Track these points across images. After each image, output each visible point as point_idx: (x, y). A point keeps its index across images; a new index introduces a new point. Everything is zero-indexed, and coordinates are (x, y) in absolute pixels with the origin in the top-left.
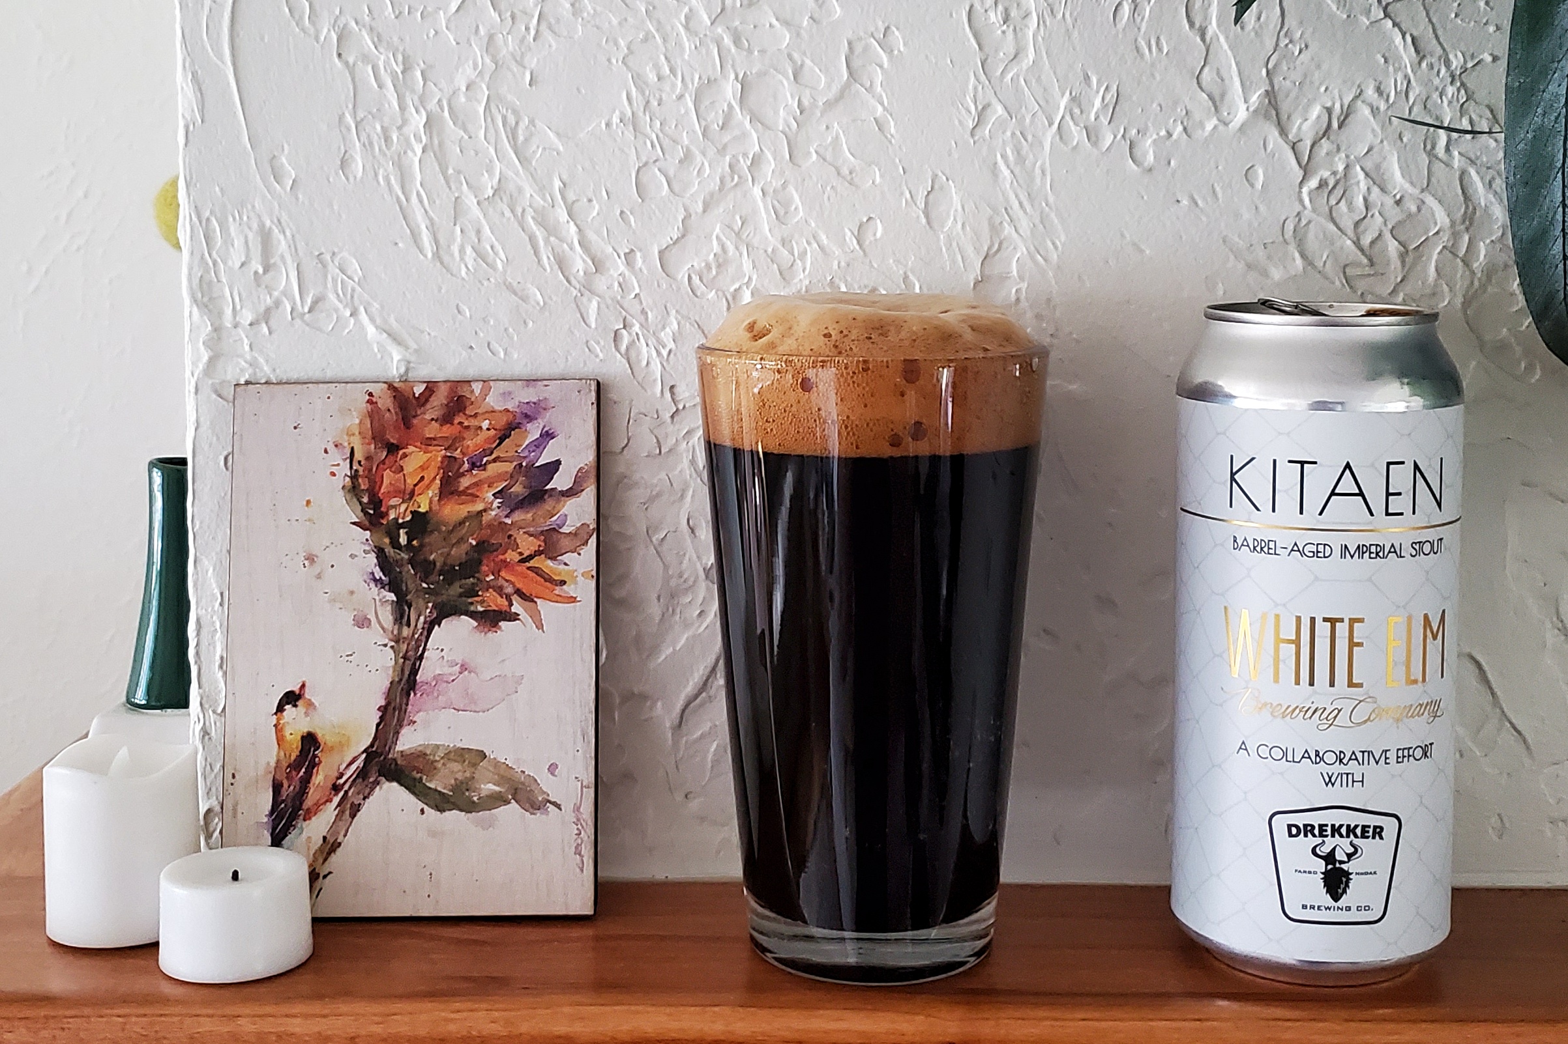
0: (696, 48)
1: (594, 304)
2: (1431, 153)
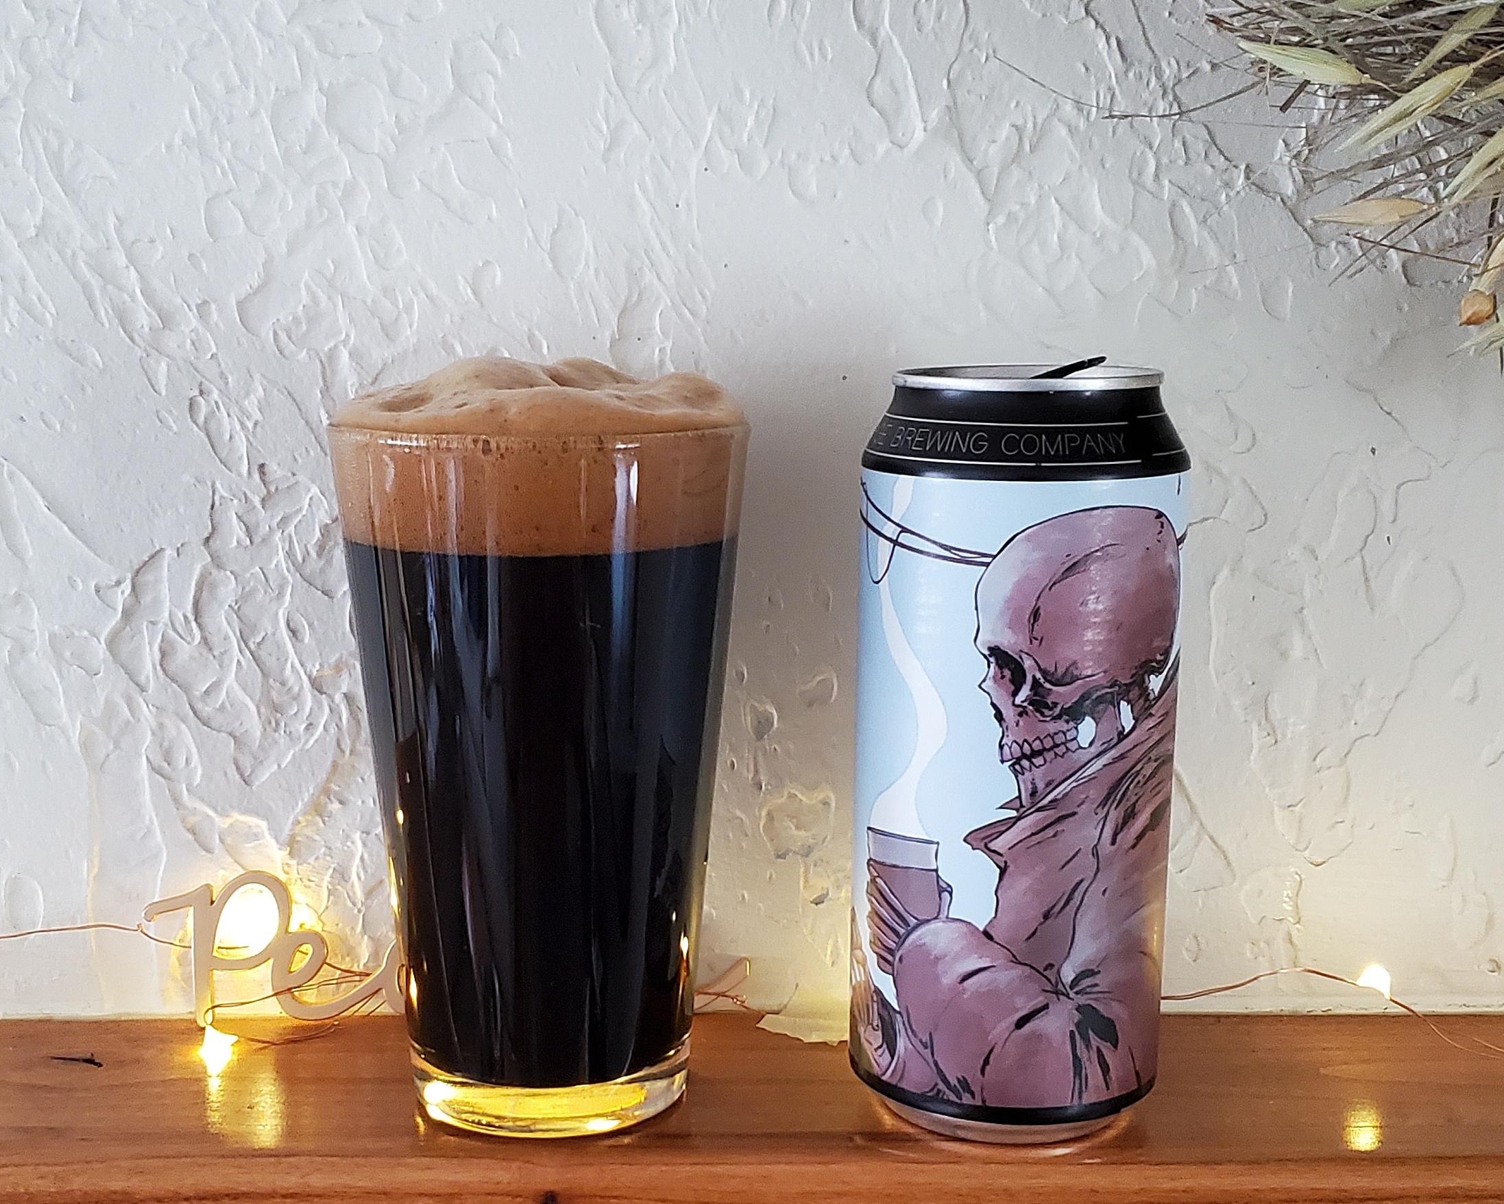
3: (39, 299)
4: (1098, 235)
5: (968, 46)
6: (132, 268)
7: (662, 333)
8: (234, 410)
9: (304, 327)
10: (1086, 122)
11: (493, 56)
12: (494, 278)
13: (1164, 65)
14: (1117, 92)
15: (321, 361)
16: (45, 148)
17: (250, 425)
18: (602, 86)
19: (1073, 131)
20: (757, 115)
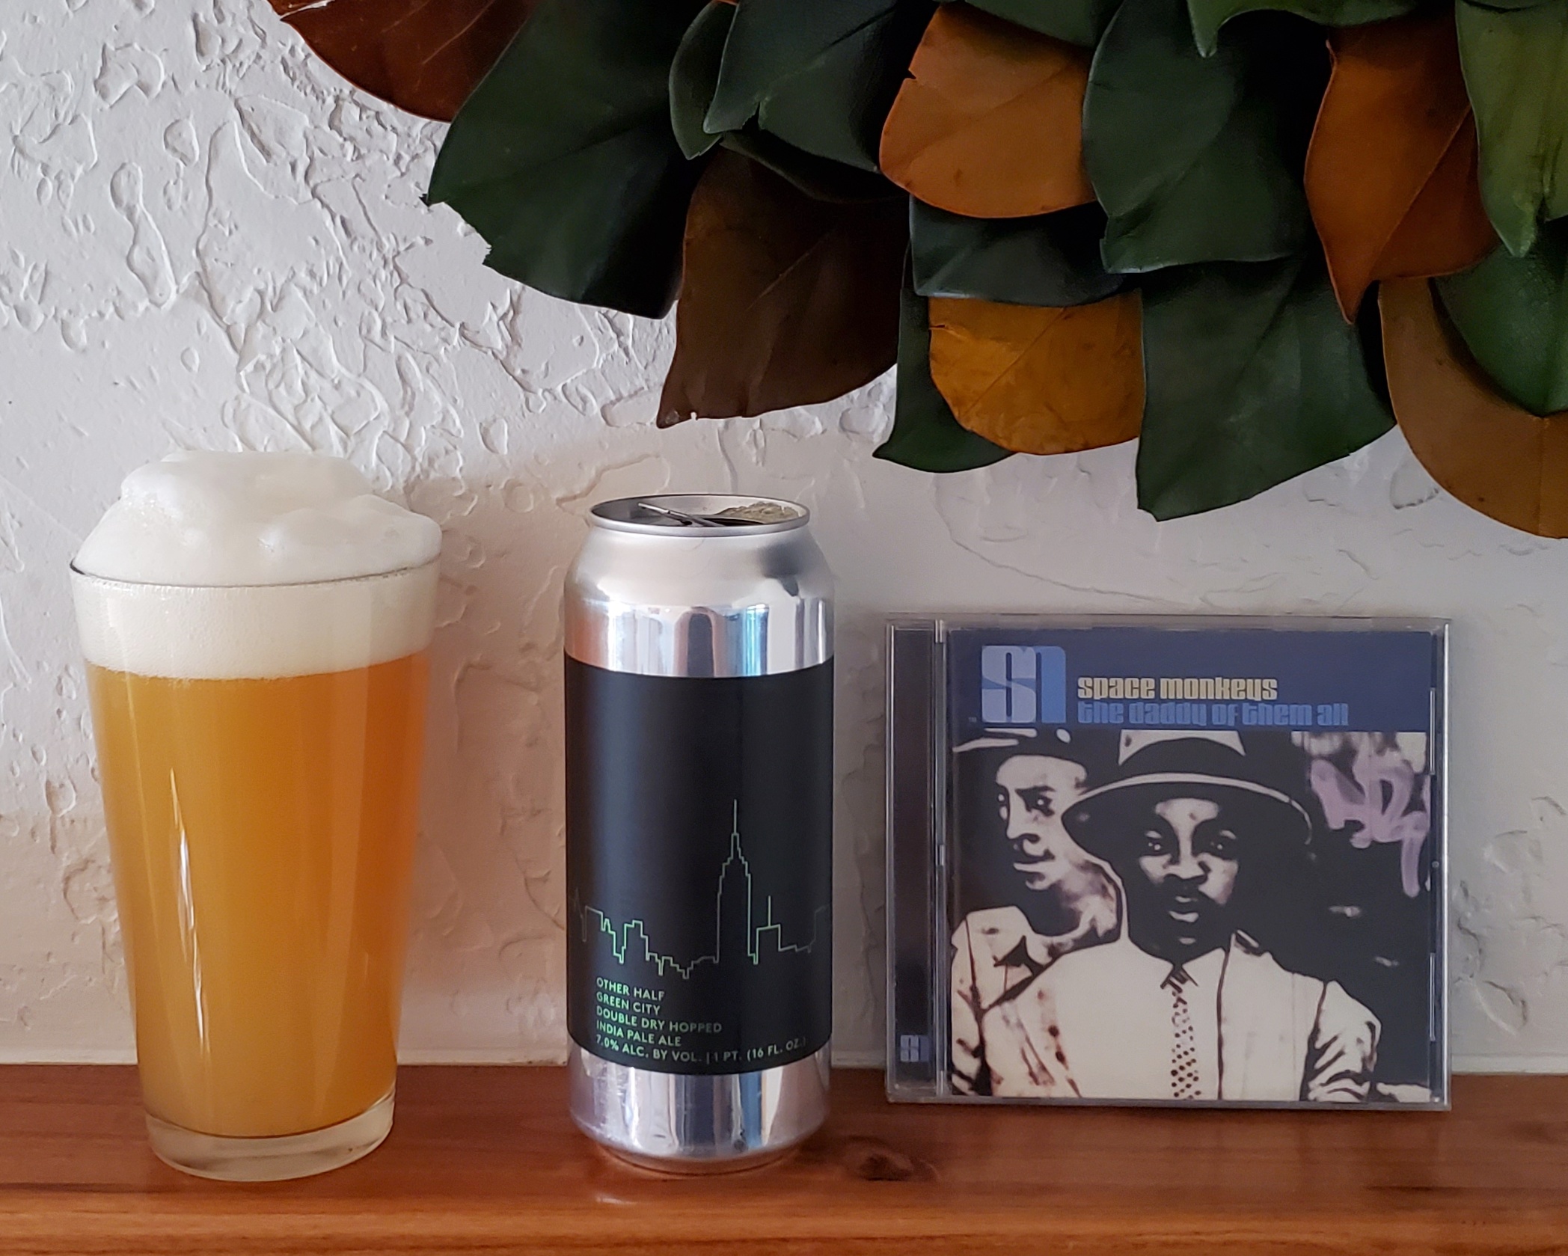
2: (367, 339)
4: (336, 382)
5: (213, 222)
10: (319, 287)
13: (384, 240)
14: (345, 262)
19: (308, 293)
20: (31, 278)
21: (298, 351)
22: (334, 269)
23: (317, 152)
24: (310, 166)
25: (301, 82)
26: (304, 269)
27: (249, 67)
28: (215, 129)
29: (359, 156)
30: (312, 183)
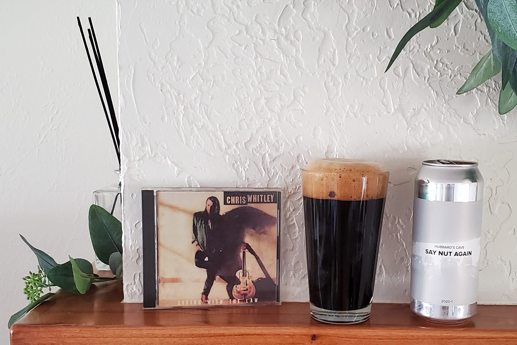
0: (254, 90)
1: (227, 157)
2: (440, 121)
3: (201, 141)
4: (431, 132)
5: (404, 92)
6: (222, 136)
7: (337, 151)
8: (243, 166)
9: (259, 149)
10: (429, 108)
11: (302, 92)
12: (300, 139)
13: (445, 96)
14: (435, 102)
15: (262, 156)
16: (204, 109)
17: (246, 170)
18: (325, 99)
19: (426, 110)
20: (358, 106)
21: (422, 125)
22: (433, 103)
23: (431, 75)
24: (429, 77)
25: (428, 57)
26: (425, 104)
27: (416, 53)
28: (406, 69)
29: (441, 75)
30: (429, 82)
